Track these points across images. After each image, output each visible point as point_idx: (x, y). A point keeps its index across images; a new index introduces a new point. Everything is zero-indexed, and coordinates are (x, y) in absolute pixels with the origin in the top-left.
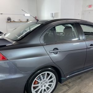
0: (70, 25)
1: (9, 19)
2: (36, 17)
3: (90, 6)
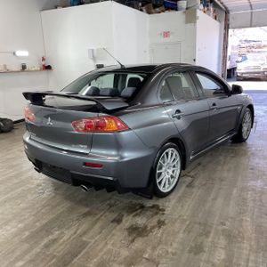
2: (43, 59)
3: (166, 34)
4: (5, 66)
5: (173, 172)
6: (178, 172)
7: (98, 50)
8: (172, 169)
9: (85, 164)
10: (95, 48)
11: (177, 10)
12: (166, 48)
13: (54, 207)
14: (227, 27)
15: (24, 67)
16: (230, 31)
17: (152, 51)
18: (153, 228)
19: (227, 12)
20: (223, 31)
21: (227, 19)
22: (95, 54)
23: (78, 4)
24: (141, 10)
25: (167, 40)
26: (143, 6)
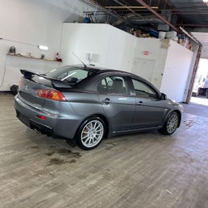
0: (121, 78)
1: (12, 50)
2: (58, 54)
3: (146, 53)
4: (30, 54)
5: (97, 136)
6: (100, 138)
7: (93, 55)
8: (96, 134)
9: (38, 116)
10: (91, 53)
11: (157, 37)
12: (145, 63)
13: (19, 140)
14: (198, 57)
15: (43, 57)
16: (201, 60)
17: (135, 63)
18: (67, 162)
19: (200, 46)
20: (195, 59)
21: (199, 51)
22: (91, 57)
23: (88, 23)
24: (133, 34)
25: (146, 57)
26: (134, 30)
